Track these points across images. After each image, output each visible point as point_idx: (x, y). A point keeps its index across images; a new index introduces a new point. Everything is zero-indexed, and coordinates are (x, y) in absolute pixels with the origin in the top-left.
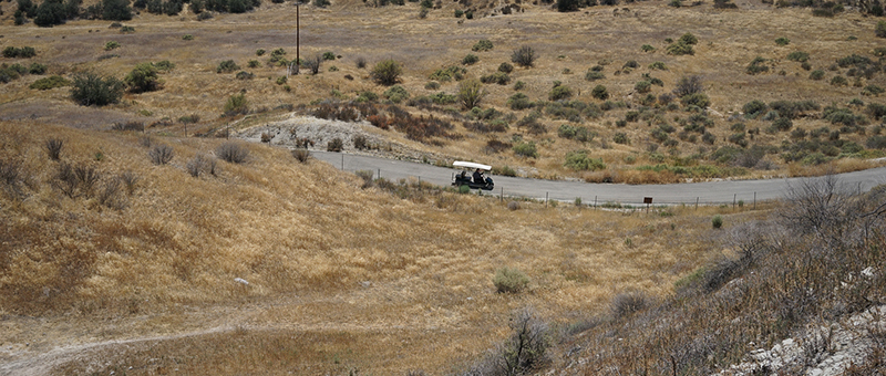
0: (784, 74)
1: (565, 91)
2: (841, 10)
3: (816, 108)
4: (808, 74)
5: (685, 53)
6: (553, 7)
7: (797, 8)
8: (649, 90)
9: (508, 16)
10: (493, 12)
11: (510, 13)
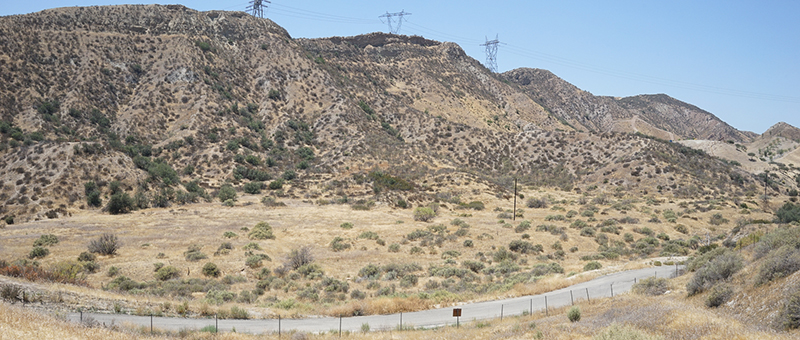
0: (365, 249)
1: (173, 271)
2: (373, 205)
3: (421, 269)
4: (386, 248)
5: (267, 238)
6: (103, 210)
7: (336, 205)
8: (261, 265)
9: (55, 220)
10: (36, 217)
11: (56, 217)
